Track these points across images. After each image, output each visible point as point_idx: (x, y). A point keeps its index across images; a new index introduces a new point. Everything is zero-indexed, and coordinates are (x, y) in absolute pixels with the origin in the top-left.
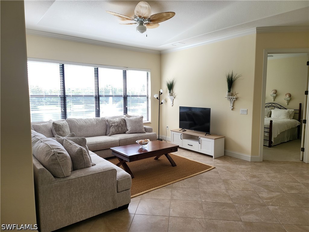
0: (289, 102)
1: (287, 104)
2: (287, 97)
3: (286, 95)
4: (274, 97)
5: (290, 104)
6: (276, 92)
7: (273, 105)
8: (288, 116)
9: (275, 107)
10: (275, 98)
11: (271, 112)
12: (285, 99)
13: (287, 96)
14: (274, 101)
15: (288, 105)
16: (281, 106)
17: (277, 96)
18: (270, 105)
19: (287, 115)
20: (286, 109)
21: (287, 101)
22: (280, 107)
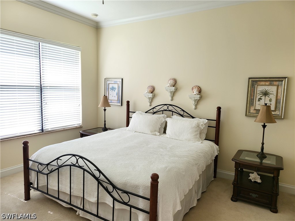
0: (197, 102)
1: (194, 107)
2: (195, 93)
3: (192, 89)
4: (171, 92)
5: (199, 107)
6: (175, 83)
7: (170, 108)
8: (196, 135)
9: (173, 112)
10: (173, 94)
11: (166, 123)
12: (190, 98)
13: (196, 91)
14: (172, 100)
15: (196, 109)
16: (183, 111)
17: (176, 90)
18: (165, 107)
19: (196, 131)
20: (193, 118)
21: (195, 100)
22: (182, 113)
